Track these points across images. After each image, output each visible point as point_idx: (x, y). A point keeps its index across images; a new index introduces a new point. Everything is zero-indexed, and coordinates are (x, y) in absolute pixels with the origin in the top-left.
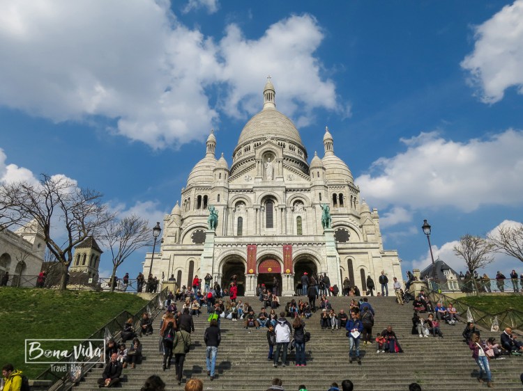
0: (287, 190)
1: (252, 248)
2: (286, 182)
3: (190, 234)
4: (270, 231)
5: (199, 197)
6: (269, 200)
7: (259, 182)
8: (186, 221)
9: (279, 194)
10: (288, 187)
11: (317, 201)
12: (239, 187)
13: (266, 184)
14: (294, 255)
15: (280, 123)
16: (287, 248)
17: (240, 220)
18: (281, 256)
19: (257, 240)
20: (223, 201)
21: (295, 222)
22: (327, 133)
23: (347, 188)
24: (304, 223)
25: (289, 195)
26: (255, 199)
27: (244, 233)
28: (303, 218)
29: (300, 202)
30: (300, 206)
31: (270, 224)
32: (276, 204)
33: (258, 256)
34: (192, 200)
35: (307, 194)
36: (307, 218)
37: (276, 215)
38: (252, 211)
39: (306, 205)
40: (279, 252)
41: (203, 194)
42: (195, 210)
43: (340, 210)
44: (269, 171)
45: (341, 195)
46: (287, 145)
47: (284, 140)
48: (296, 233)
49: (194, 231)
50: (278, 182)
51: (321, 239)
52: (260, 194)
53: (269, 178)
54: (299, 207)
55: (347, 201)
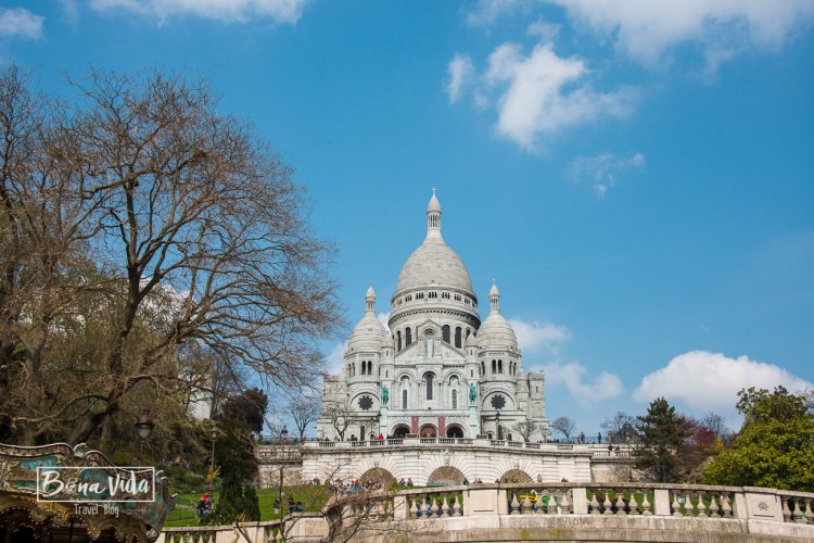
0: (445, 366)
1: (415, 419)
2: (445, 358)
3: (357, 399)
4: (430, 403)
5: (364, 363)
6: (429, 375)
7: (420, 359)
8: (353, 387)
9: (437, 370)
10: (445, 363)
11: (469, 377)
12: (404, 363)
13: (426, 362)
14: (446, 425)
15: (445, 267)
16: (442, 419)
17: (405, 392)
18: (437, 426)
19: (419, 413)
20: (391, 377)
21: (451, 395)
22: (494, 287)
23: (506, 354)
24: (458, 396)
25: (447, 370)
26: (418, 374)
27: (408, 408)
28: (457, 390)
29: (455, 376)
30: (456, 380)
31: (430, 397)
32: (434, 380)
33: (420, 425)
34: (356, 366)
35: (461, 370)
36: (460, 391)
37: (435, 388)
38: (414, 386)
39: (460, 379)
40: (435, 422)
41: (367, 360)
42: (361, 376)
43: (498, 376)
44: (430, 349)
45: (500, 362)
46: (452, 294)
47: (450, 289)
48: (451, 407)
49: (361, 397)
50: (437, 359)
51: (467, 413)
52: (422, 370)
53: (430, 354)
54: (454, 381)
55: (506, 368)
